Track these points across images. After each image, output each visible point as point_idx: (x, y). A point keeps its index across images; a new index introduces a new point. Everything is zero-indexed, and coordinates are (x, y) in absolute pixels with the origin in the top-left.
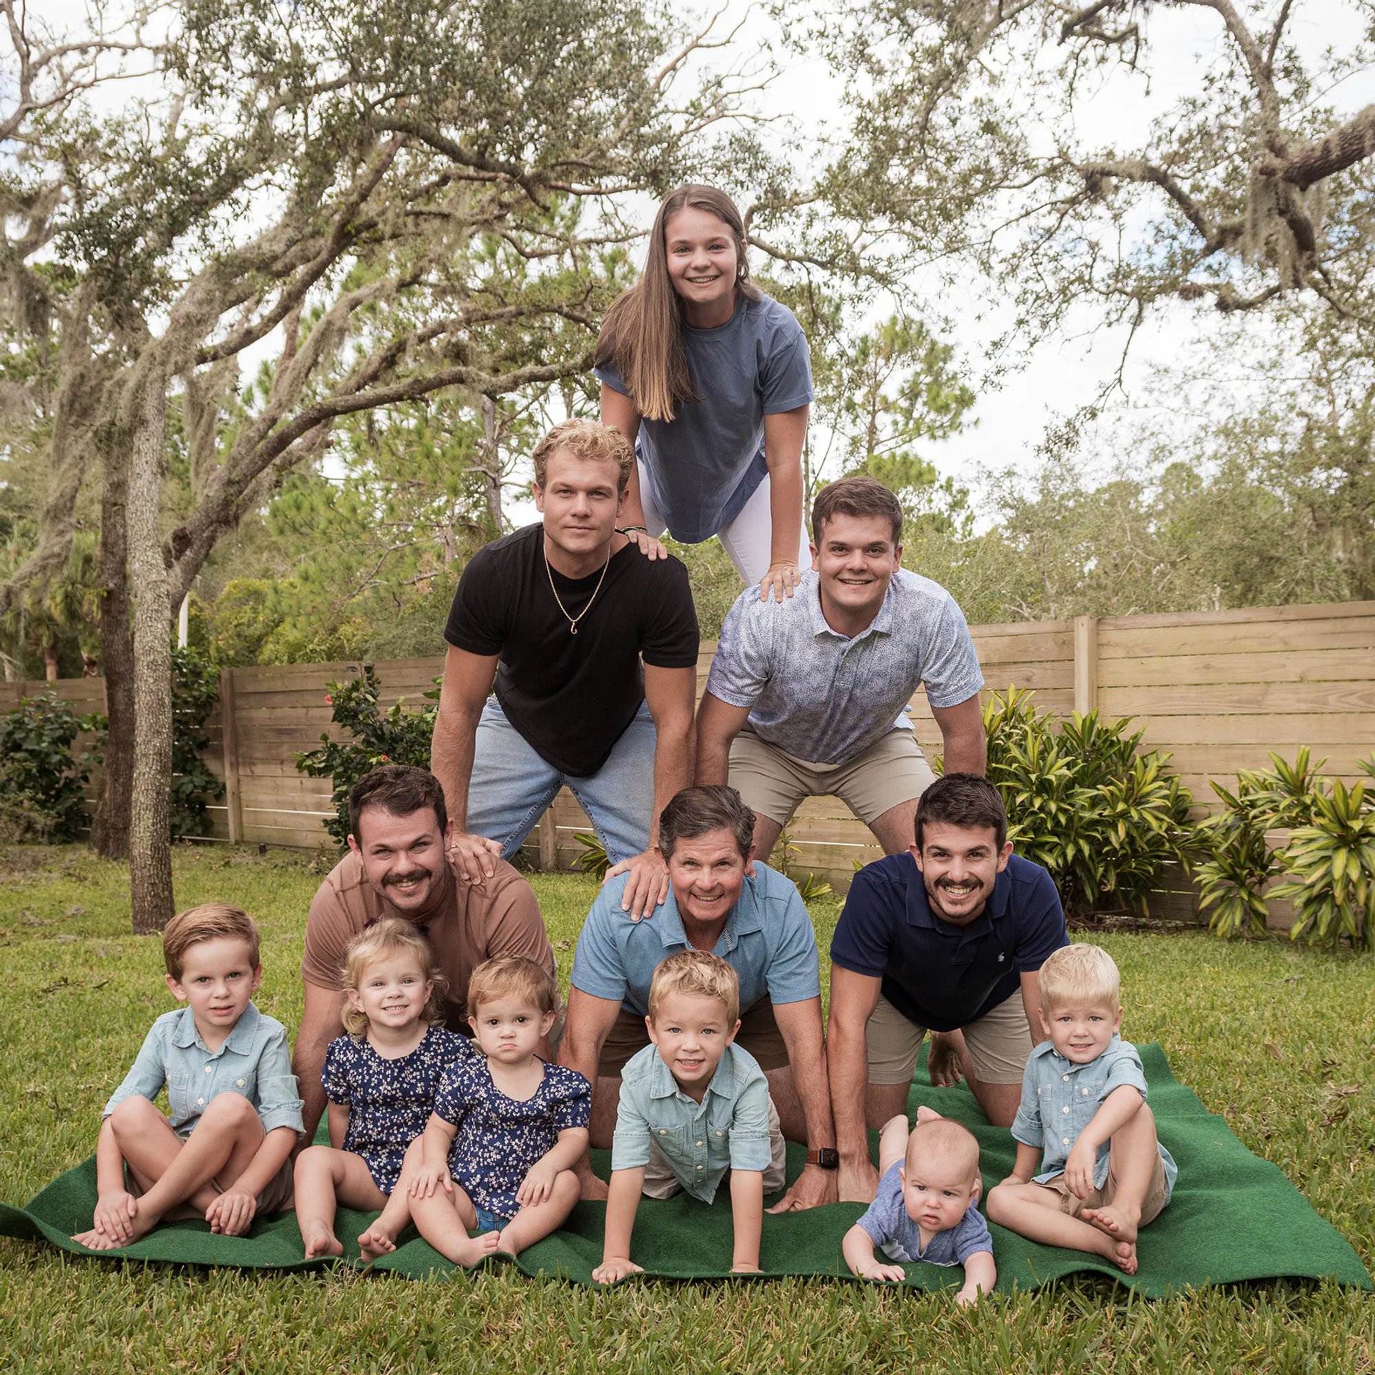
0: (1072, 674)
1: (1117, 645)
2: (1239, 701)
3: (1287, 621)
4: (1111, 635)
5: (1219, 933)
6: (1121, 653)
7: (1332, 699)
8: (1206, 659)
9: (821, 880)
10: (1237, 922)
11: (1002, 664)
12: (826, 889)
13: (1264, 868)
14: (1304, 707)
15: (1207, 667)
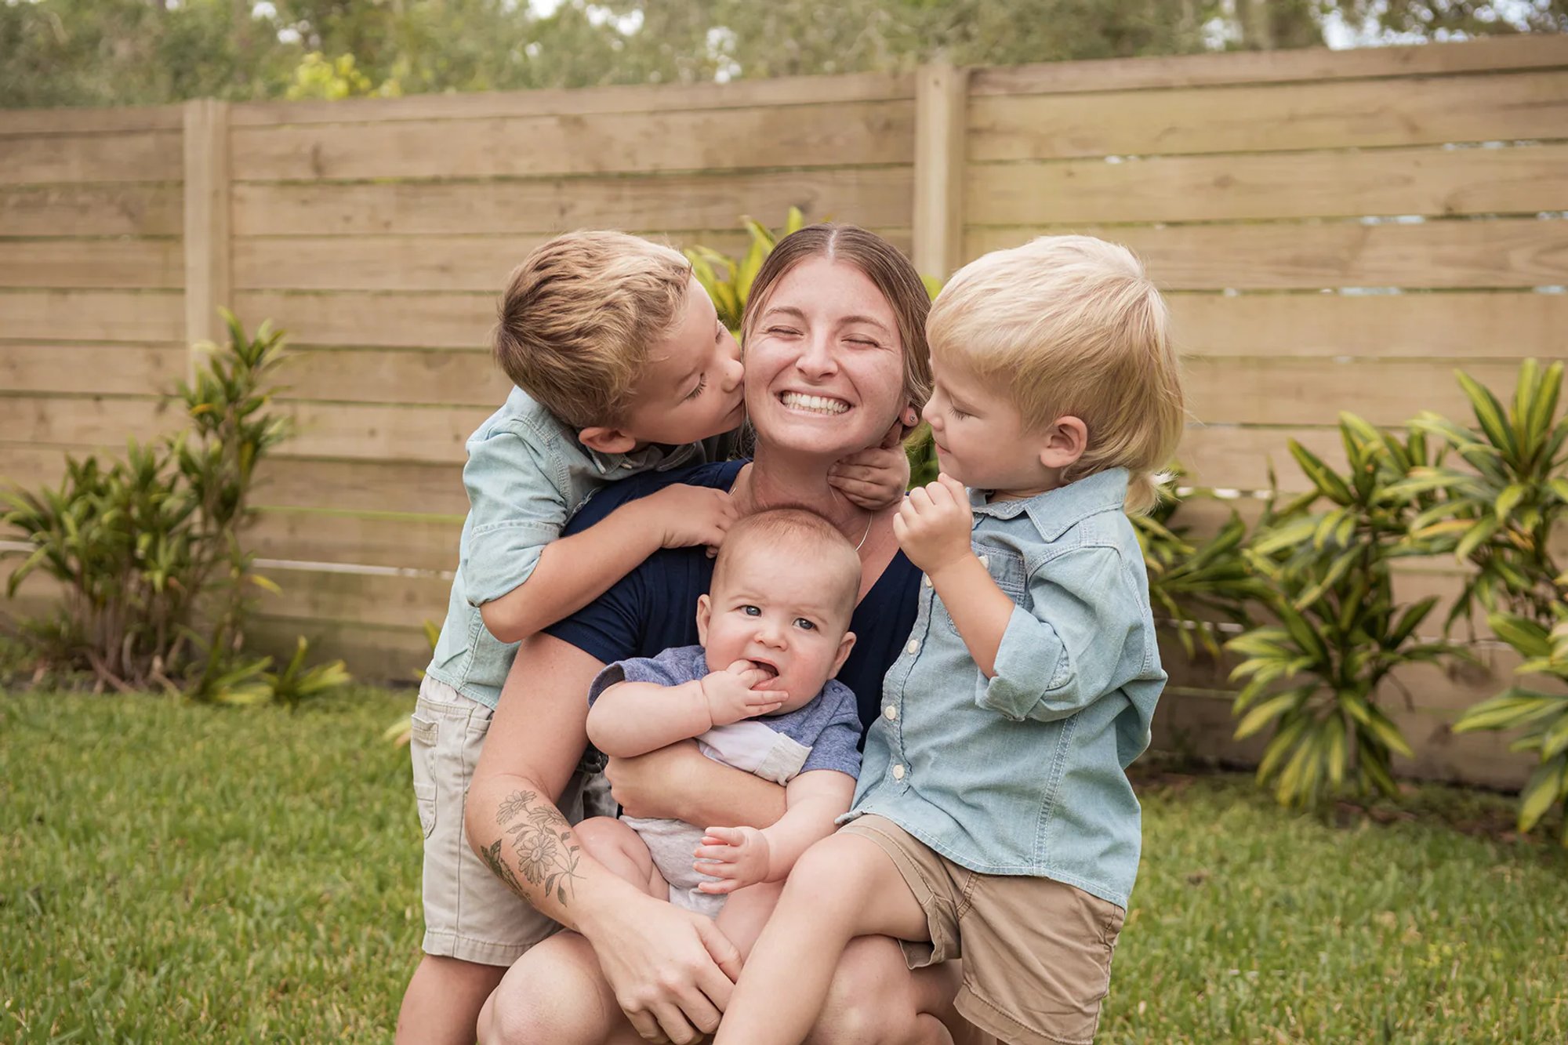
0: (907, 200)
1: (1013, 132)
2: (1297, 262)
3: (1420, 77)
4: (999, 108)
5: (1284, 796)
6: (1019, 149)
7: (1519, 258)
8: (1222, 166)
9: (320, 654)
10: (1336, 771)
11: (743, 173)
12: (335, 675)
13: (1392, 644)
14: (1449, 276)
15: (1223, 183)
